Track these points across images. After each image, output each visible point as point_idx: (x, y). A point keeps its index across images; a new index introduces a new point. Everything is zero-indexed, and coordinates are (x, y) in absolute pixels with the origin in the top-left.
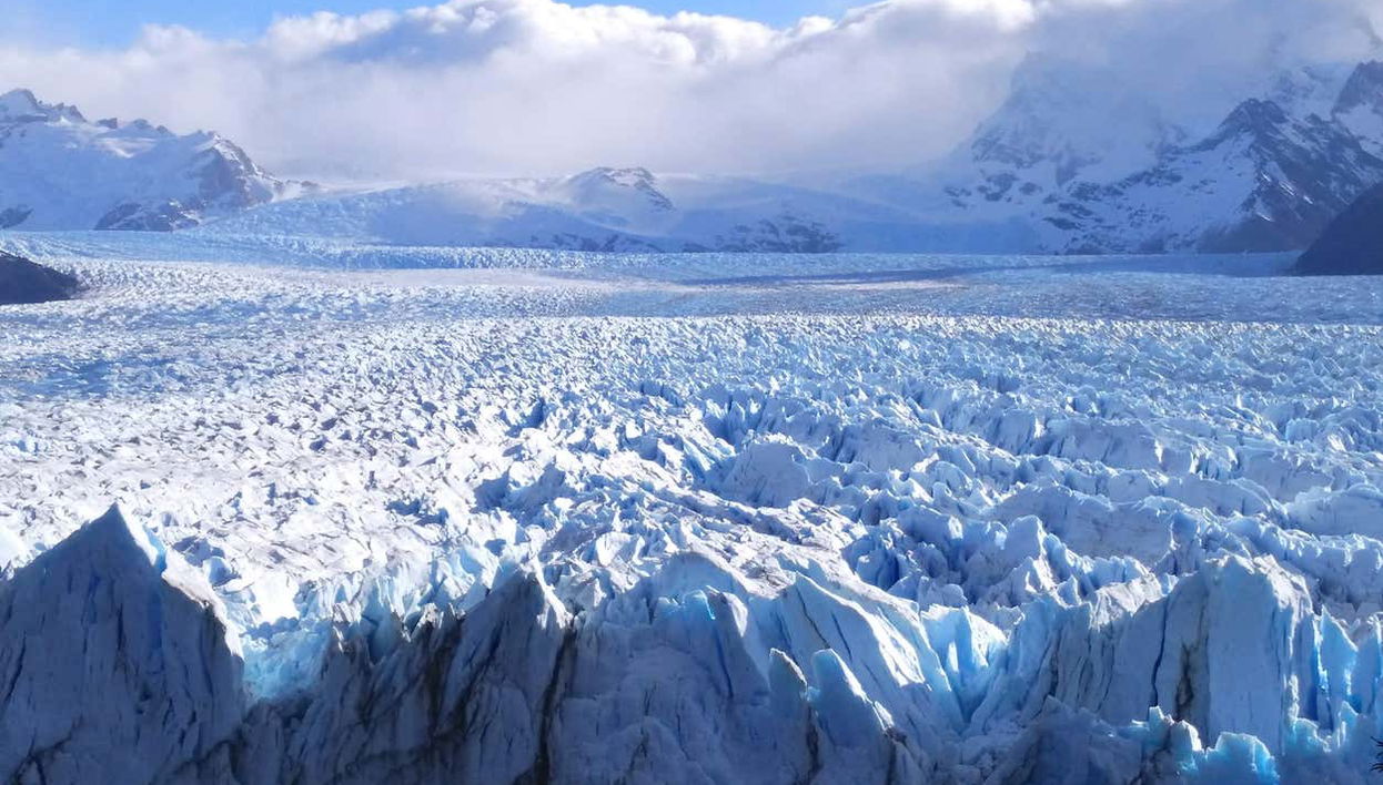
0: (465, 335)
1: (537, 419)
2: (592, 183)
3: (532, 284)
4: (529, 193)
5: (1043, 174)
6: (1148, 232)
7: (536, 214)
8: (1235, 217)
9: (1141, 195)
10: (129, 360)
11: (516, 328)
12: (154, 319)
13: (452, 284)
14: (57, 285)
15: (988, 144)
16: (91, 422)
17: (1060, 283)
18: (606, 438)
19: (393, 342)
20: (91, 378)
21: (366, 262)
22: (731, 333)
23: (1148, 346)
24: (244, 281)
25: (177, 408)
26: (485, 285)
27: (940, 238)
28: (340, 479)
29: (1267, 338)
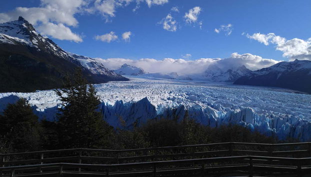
0: (163, 85)
1: (171, 93)
2: (172, 73)
3: (167, 82)
4: (166, 74)
5: (211, 75)
6: (220, 80)
7: (167, 76)
8: (228, 79)
9: (219, 77)
10: (135, 86)
11: (167, 85)
12: (136, 83)
13: (160, 81)
14: (128, 80)
15: (206, 72)
16: (134, 91)
17: (213, 84)
18: (177, 95)
19: (157, 86)
20: (132, 87)
21: (153, 79)
22: (186, 86)
23: (223, 89)
24: (143, 80)
25: (140, 90)
26: (163, 81)
27: (202, 80)
28: (156, 96)
29: (234, 90)
